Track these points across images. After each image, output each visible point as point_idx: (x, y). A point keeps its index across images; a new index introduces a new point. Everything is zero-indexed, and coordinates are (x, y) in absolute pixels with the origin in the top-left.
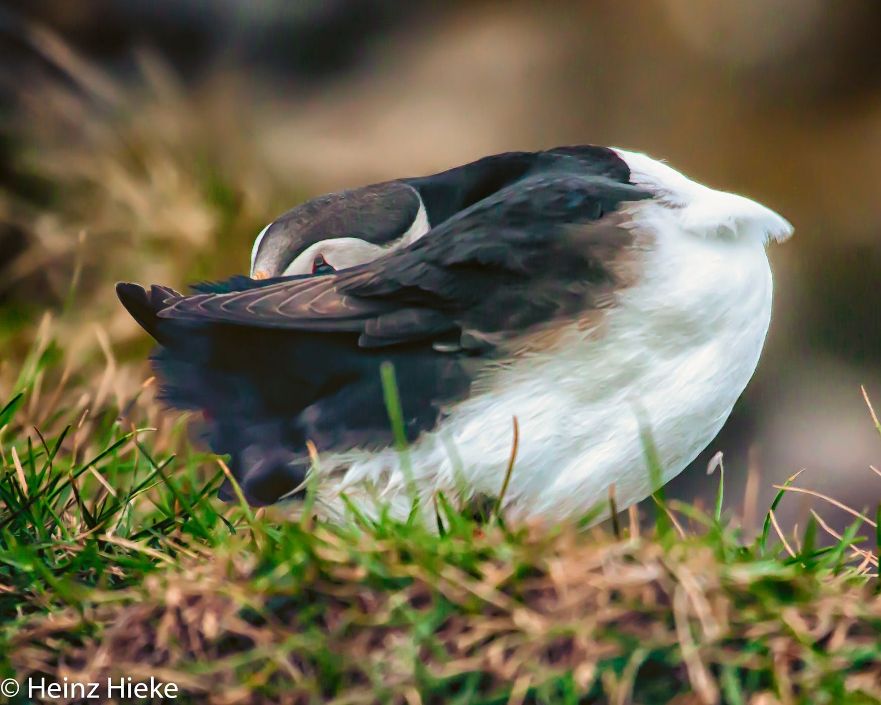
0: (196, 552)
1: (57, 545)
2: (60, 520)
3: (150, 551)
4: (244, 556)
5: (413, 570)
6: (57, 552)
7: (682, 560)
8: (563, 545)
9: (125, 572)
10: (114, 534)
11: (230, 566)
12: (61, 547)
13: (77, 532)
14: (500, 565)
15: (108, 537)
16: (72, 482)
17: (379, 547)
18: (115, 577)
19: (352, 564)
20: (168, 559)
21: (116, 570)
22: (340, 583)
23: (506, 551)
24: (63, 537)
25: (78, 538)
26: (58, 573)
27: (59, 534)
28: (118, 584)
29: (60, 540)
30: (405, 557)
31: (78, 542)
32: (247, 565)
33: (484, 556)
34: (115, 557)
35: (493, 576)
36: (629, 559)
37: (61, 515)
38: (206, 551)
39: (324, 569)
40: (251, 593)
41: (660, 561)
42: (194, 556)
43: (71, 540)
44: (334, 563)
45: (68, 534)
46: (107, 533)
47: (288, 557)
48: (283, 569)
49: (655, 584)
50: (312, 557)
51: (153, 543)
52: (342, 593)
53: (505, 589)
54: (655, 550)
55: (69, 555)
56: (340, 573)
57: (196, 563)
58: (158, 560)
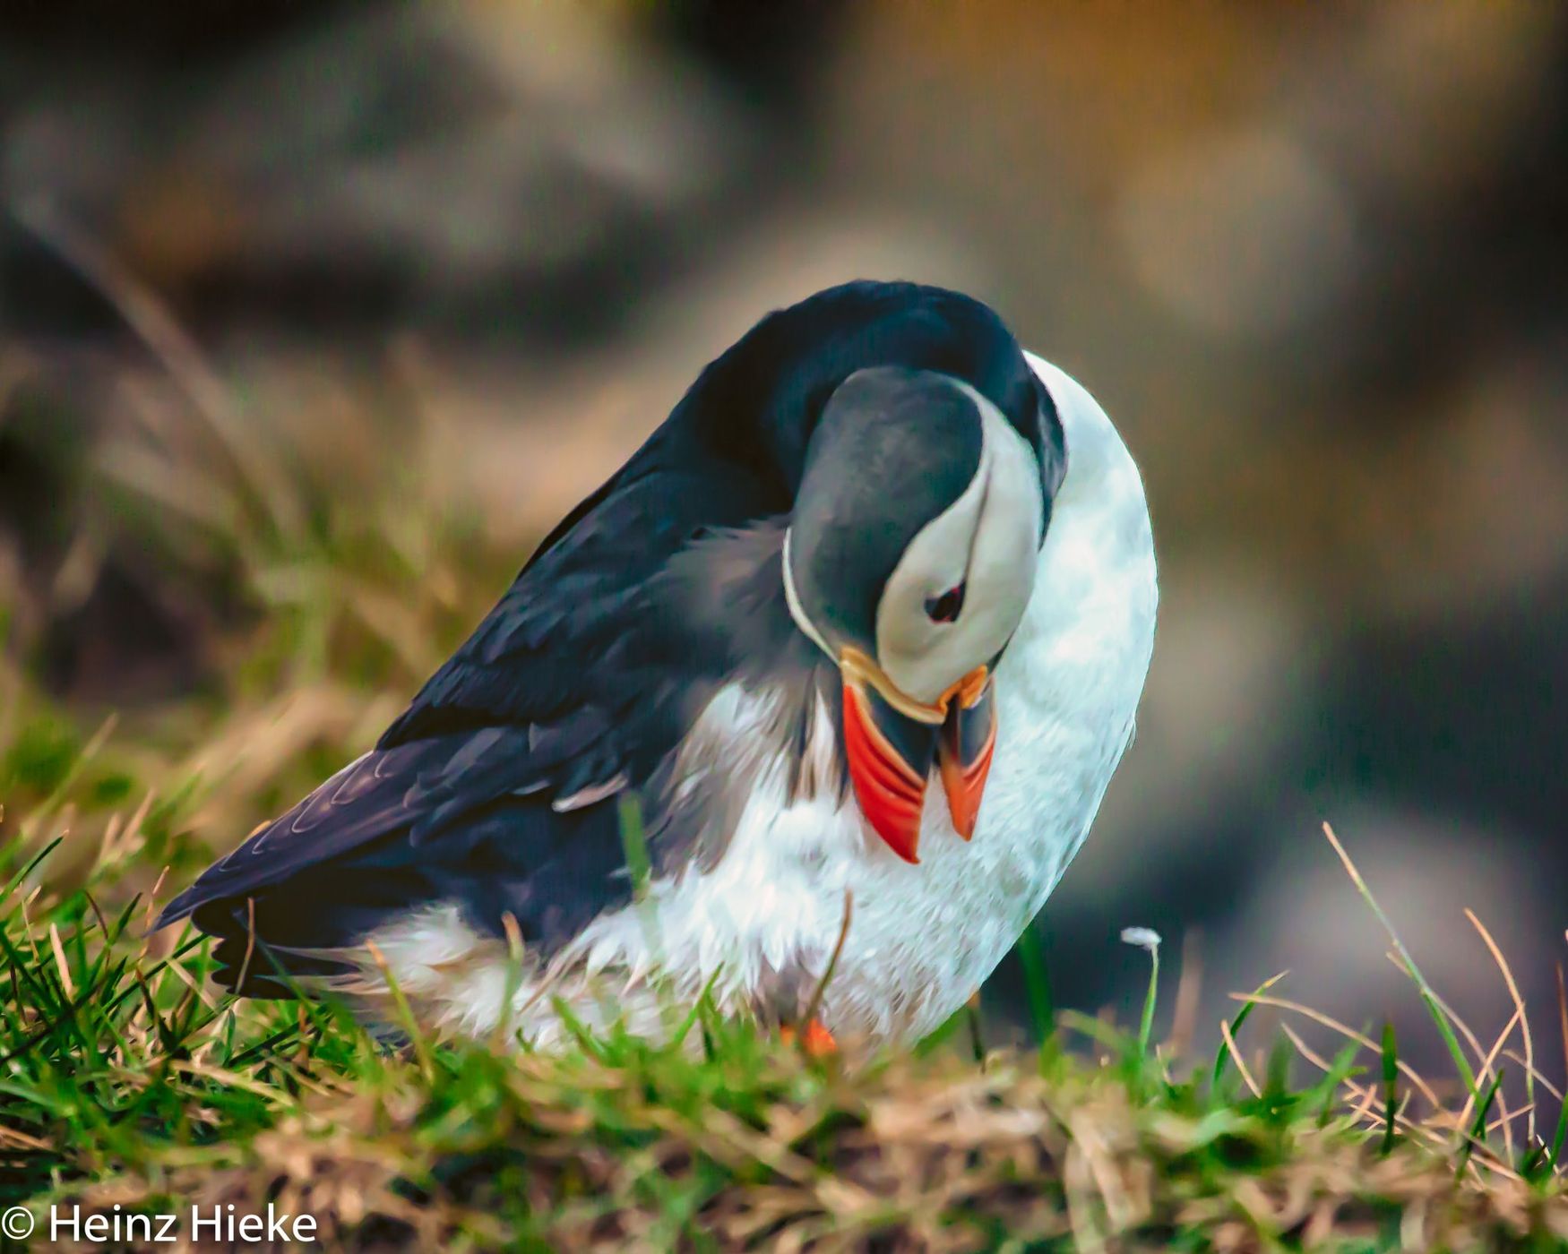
0: (331, 1087)
1: (116, 1075)
2: (119, 1037)
3: (259, 1087)
4: (401, 1093)
5: (661, 1117)
6: (117, 1086)
7: (1082, 1102)
8: (896, 1078)
9: (221, 1118)
10: (205, 1061)
11: (380, 1108)
12: (122, 1079)
13: (147, 1055)
14: (796, 1108)
15: (196, 1065)
16: (141, 984)
17: (610, 1079)
18: (206, 1126)
19: (565, 1107)
20: (284, 1100)
21: (207, 1115)
22: (547, 1136)
23: (807, 1088)
24: (126, 1063)
25: (148, 1065)
26: (116, 1118)
27: (119, 1057)
28: (207, 1135)
29: (121, 1069)
30: (651, 1096)
31: (149, 1071)
32: (406, 1106)
33: (773, 1096)
34: (207, 1094)
35: (786, 1126)
36: (995, 1101)
37: (124, 1029)
38: (345, 1086)
39: (523, 1115)
40: (410, 1152)
41: (1044, 1105)
42: (324, 1092)
43: (137, 1066)
44: (539, 1106)
45: (133, 1059)
46: (193, 1057)
47: (469, 1096)
48: (459, 1115)
49: (1035, 1141)
50: (506, 1095)
51: (264, 1076)
52: (553, 1151)
53: (802, 1148)
54: (1036, 1087)
55: (134, 1092)
56: (549, 1121)
57: (326, 1106)
58: (269, 1101)
